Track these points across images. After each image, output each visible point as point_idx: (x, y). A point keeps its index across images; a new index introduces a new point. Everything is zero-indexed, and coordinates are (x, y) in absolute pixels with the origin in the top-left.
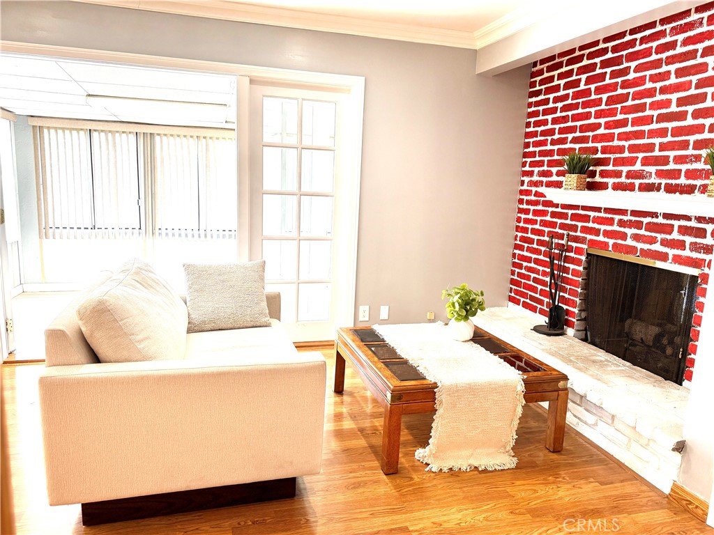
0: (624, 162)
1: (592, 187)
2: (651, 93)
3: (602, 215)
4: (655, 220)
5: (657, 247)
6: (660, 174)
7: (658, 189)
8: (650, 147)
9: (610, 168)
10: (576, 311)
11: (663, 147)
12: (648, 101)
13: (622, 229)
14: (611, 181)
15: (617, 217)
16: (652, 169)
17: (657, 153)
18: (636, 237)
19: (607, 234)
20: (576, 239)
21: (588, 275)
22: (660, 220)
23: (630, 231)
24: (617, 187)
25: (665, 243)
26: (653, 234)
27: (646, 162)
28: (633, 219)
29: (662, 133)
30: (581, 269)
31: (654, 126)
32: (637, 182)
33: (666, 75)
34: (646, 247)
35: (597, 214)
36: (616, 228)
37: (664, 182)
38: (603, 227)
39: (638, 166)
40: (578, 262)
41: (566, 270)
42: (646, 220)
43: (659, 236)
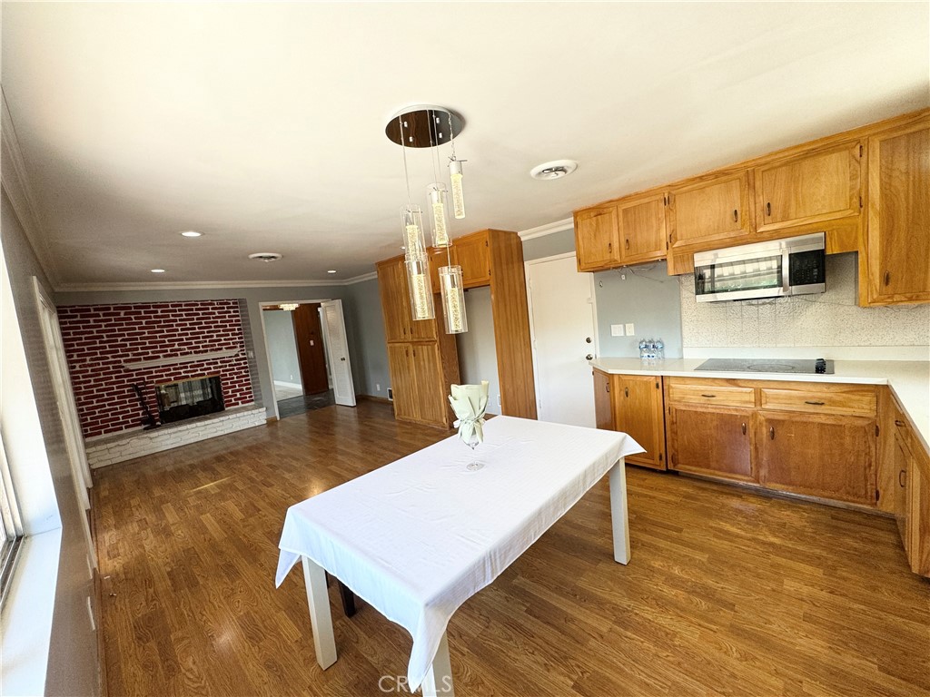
0: (167, 346)
9: (158, 349)
13: (177, 371)
15: (171, 368)
16: (186, 347)
17: (185, 341)
18: (187, 372)
19: (167, 375)
23: (182, 371)
27: (180, 345)
28: (182, 366)
29: (187, 334)
30: (154, 394)
32: (178, 353)
35: (157, 369)
36: (172, 371)
38: (164, 373)
39: (176, 347)
40: (151, 392)
42: (189, 365)
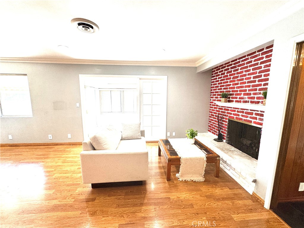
0: (238, 94)
1: (229, 101)
2: (245, 75)
3: (232, 109)
4: (248, 111)
5: (248, 119)
6: (249, 98)
7: (248, 102)
8: (246, 90)
9: (234, 96)
10: (226, 135)
11: (249, 90)
12: (244, 77)
13: (238, 113)
14: (234, 100)
15: (236, 110)
16: (246, 97)
17: (247, 92)
18: (242, 116)
19: (234, 114)
20: (225, 116)
21: (229, 125)
22: (249, 111)
23: (240, 114)
24: (236, 101)
25: (251, 118)
26: (247, 115)
27: (244, 94)
28: (241, 110)
29: (249, 86)
30: (227, 124)
31: (246, 84)
32: (242, 100)
33: (249, 70)
34: (245, 118)
35: (231, 109)
36: (236, 113)
37: (250, 100)
38: (233, 113)
39: (242, 96)
40: (226, 122)
41: (223, 124)
42: (245, 111)
43: (249, 116)
